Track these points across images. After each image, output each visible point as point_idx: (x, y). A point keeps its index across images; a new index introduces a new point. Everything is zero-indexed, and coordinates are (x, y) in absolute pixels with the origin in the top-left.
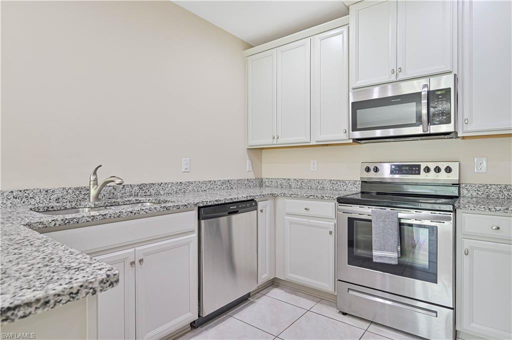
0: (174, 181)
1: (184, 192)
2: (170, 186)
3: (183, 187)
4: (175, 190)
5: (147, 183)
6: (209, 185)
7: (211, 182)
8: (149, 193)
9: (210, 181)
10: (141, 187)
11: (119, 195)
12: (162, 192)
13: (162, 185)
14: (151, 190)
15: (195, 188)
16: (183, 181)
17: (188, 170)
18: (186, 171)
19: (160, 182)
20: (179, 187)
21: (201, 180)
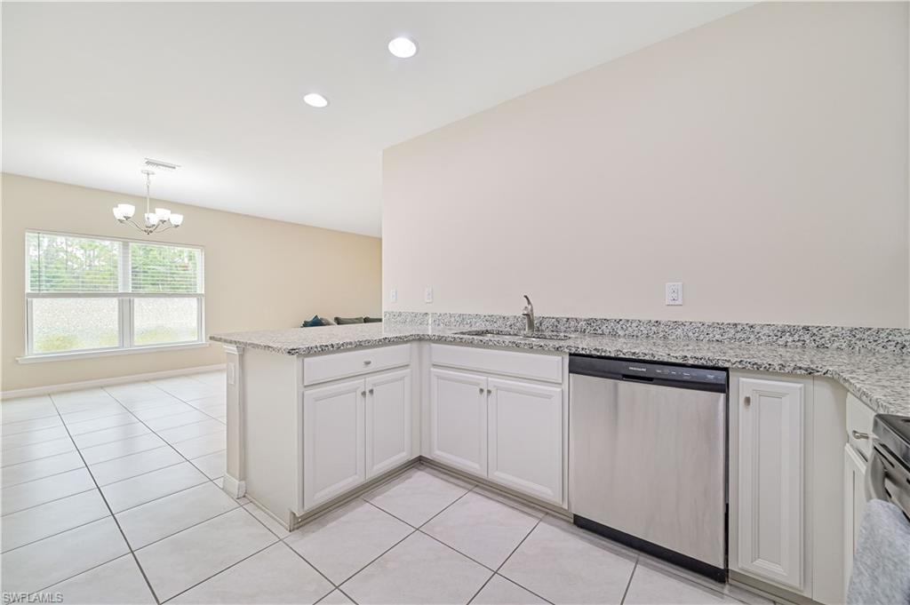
0: (644, 318)
1: (665, 337)
2: (634, 325)
3: (661, 329)
4: (645, 332)
5: (598, 318)
6: (733, 331)
7: (739, 328)
8: (600, 332)
9: (735, 325)
10: (589, 322)
11: (563, 328)
12: (621, 333)
13: (621, 323)
14: (604, 327)
15: (690, 334)
16: (663, 319)
17: (677, 303)
18: (673, 303)
19: (618, 318)
20: (653, 328)
21: (708, 321)
